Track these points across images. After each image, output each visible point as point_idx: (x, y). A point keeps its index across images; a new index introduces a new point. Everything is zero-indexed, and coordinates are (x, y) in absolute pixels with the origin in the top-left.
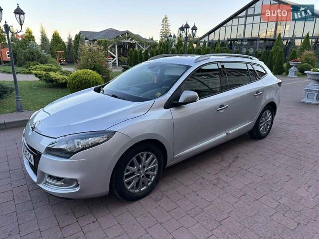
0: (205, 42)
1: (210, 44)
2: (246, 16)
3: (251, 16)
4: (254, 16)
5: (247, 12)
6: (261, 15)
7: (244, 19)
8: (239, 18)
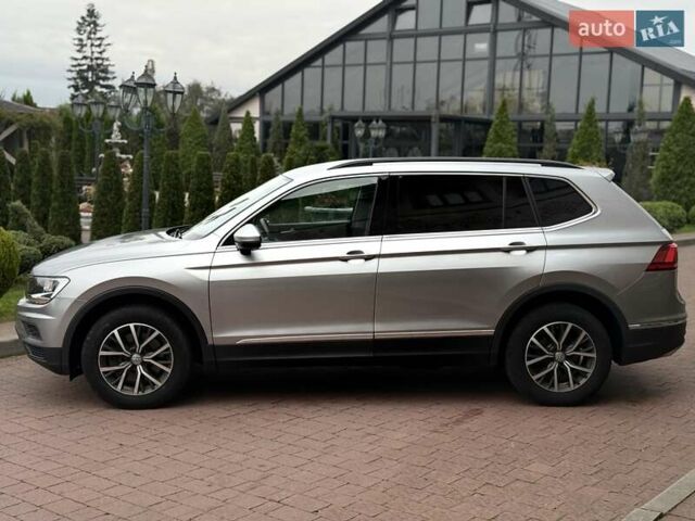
0: (248, 121)
1: (266, 126)
2: (392, 36)
3: (406, 35)
4: (416, 34)
5: (393, 22)
6: (441, 33)
7: (383, 44)
8: (367, 39)
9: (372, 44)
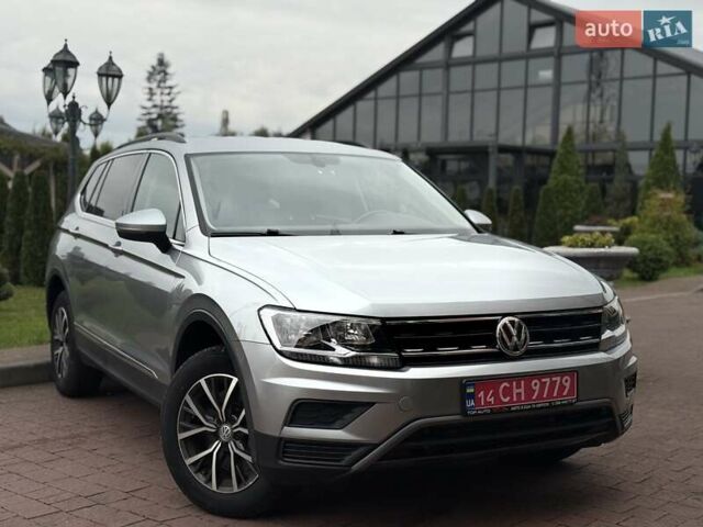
2: (449, 64)
3: (463, 62)
4: (472, 62)
5: (450, 49)
6: (499, 60)
7: (440, 72)
8: (423, 68)
9: (427, 73)
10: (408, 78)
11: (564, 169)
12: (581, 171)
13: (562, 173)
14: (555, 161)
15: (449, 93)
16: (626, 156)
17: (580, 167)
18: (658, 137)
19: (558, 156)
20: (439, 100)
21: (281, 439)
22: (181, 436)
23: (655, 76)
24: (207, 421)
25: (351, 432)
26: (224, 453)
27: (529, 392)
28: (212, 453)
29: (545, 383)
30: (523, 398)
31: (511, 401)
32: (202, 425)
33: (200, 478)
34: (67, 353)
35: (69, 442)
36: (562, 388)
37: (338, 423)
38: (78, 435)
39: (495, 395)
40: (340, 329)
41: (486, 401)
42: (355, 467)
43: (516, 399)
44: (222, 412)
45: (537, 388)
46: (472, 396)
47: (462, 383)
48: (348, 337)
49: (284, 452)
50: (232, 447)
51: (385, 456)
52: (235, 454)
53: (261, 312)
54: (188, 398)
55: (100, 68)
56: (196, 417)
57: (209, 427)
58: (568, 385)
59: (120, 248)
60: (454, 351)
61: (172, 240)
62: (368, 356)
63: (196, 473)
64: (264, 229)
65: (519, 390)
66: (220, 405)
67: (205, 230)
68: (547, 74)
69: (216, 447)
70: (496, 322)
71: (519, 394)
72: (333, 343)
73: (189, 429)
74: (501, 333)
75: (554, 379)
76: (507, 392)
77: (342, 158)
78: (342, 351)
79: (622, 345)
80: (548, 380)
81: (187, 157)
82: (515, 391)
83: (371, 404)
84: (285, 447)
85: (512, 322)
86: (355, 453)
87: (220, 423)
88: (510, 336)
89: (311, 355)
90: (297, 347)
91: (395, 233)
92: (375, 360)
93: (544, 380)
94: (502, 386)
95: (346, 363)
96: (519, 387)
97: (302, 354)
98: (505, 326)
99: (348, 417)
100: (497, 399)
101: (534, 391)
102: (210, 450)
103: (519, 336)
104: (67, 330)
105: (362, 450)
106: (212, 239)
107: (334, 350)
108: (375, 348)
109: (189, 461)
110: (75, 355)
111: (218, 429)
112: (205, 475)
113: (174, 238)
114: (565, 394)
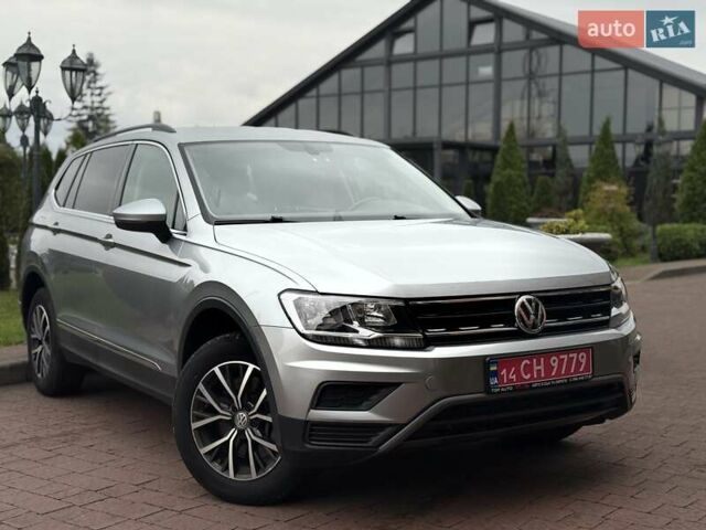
2: (390, 61)
3: (403, 59)
4: (414, 58)
5: (391, 47)
6: (442, 56)
7: (381, 70)
8: (363, 65)
9: (368, 70)
10: (349, 75)
11: (508, 164)
12: (525, 166)
13: (505, 168)
14: (499, 156)
15: (390, 90)
16: (566, 150)
17: (523, 162)
18: (597, 132)
19: (500, 152)
20: (381, 97)
21: (307, 422)
22: (195, 425)
23: (593, 71)
24: (222, 409)
25: (376, 412)
26: (241, 440)
27: (549, 368)
28: (228, 441)
29: (563, 359)
30: (543, 375)
31: (532, 376)
32: (217, 413)
33: (216, 467)
34: (48, 351)
35: (63, 439)
36: (579, 364)
37: (365, 404)
38: (71, 433)
39: (517, 372)
40: (361, 311)
41: (508, 379)
42: (382, 448)
43: (536, 375)
44: (237, 399)
45: (556, 365)
46: (496, 374)
47: (485, 361)
48: (367, 320)
49: (310, 435)
50: (249, 435)
51: (412, 437)
52: (253, 441)
53: (282, 296)
54: (201, 387)
55: (64, 62)
56: (211, 405)
57: (224, 415)
58: (584, 361)
59: (110, 240)
60: (474, 330)
61: (172, 231)
62: (392, 337)
63: (212, 461)
64: (268, 216)
65: (539, 367)
66: (236, 393)
67: (207, 218)
68: (487, 71)
69: (232, 435)
70: (513, 302)
71: (539, 371)
72: (355, 325)
73: (203, 418)
74: (519, 312)
75: (571, 355)
76: (529, 369)
77: (334, 147)
78: (365, 333)
79: (627, 323)
80: (565, 357)
81: (181, 147)
82: (536, 368)
83: (397, 385)
84: (312, 430)
85: (529, 301)
86: (382, 434)
87: (235, 410)
88: (528, 314)
89: (335, 337)
90: (317, 330)
91: (397, 218)
92: (398, 342)
93: (562, 357)
94: (524, 363)
95: (370, 344)
96: (539, 364)
97: (326, 337)
98: (523, 305)
99: (375, 397)
100: (520, 378)
101: (553, 368)
102: (226, 439)
103: (536, 315)
104: (48, 327)
105: (389, 430)
106: (216, 227)
107: (357, 332)
108: (397, 329)
109: (203, 451)
110: (58, 352)
111: (233, 417)
112: (220, 464)
113: (173, 228)
114: (581, 370)
